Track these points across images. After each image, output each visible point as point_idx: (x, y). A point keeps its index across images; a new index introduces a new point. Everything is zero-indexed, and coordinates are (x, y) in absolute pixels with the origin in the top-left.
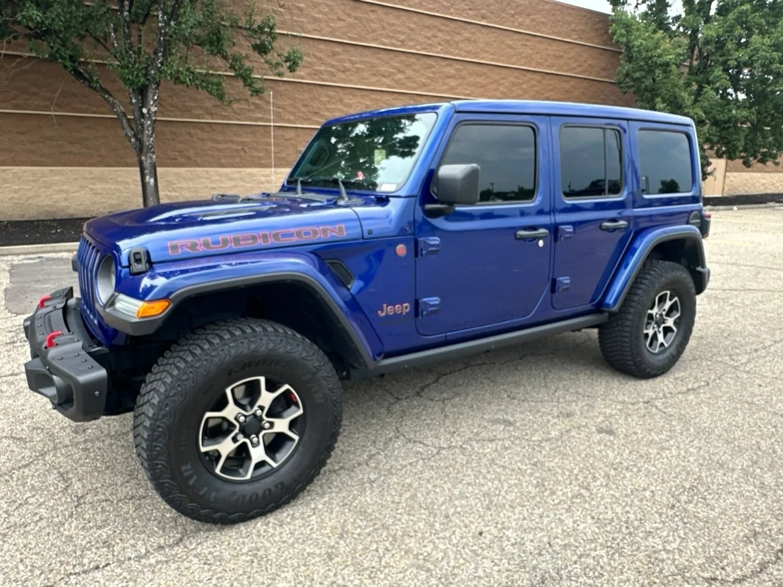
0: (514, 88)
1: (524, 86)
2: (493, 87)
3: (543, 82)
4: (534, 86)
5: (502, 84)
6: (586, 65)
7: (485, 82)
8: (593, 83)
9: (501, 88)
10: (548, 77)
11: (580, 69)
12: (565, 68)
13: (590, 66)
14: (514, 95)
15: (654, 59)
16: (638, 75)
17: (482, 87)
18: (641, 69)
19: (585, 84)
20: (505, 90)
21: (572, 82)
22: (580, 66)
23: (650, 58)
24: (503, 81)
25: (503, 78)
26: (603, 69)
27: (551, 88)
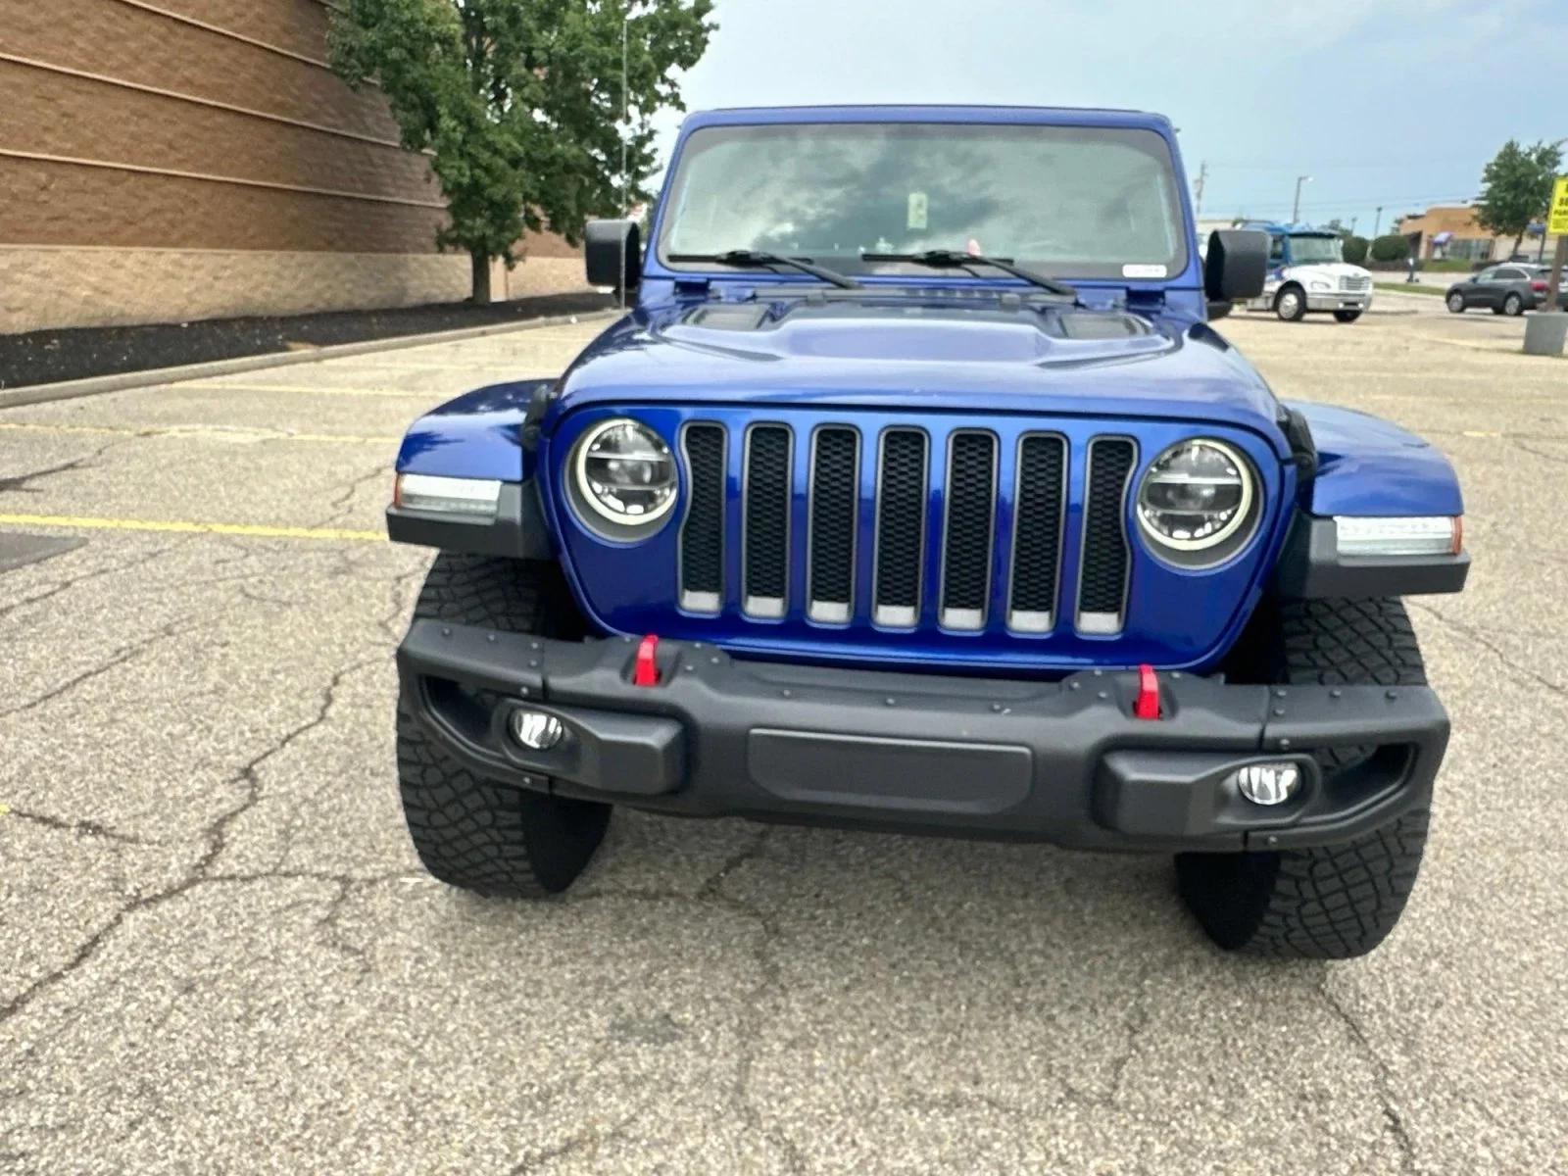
0: (110, 47)
1: (132, 45)
2: (59, 35)
3: (173, 40)
4: (152, 48)
5: (78, 32)
6: (251, 15)
7: (39, 19)
8: (272, 57)
9: (80, 43)
10: (182, 31)
11: (240, 23)
12: (211, 14)
13: (260, 18)
14: (113, 63)
15: (422, 26)
16: (394, 53)
17: (31, 31)
18: (394, 42)
19: (258, 58)
20: (91, 48)
21: (233, 50)
22: (241, 15)
23: (413, 22)
24: (77, 24)
25: (79, 17)
26: (286, 30)
27: (191, 57)
